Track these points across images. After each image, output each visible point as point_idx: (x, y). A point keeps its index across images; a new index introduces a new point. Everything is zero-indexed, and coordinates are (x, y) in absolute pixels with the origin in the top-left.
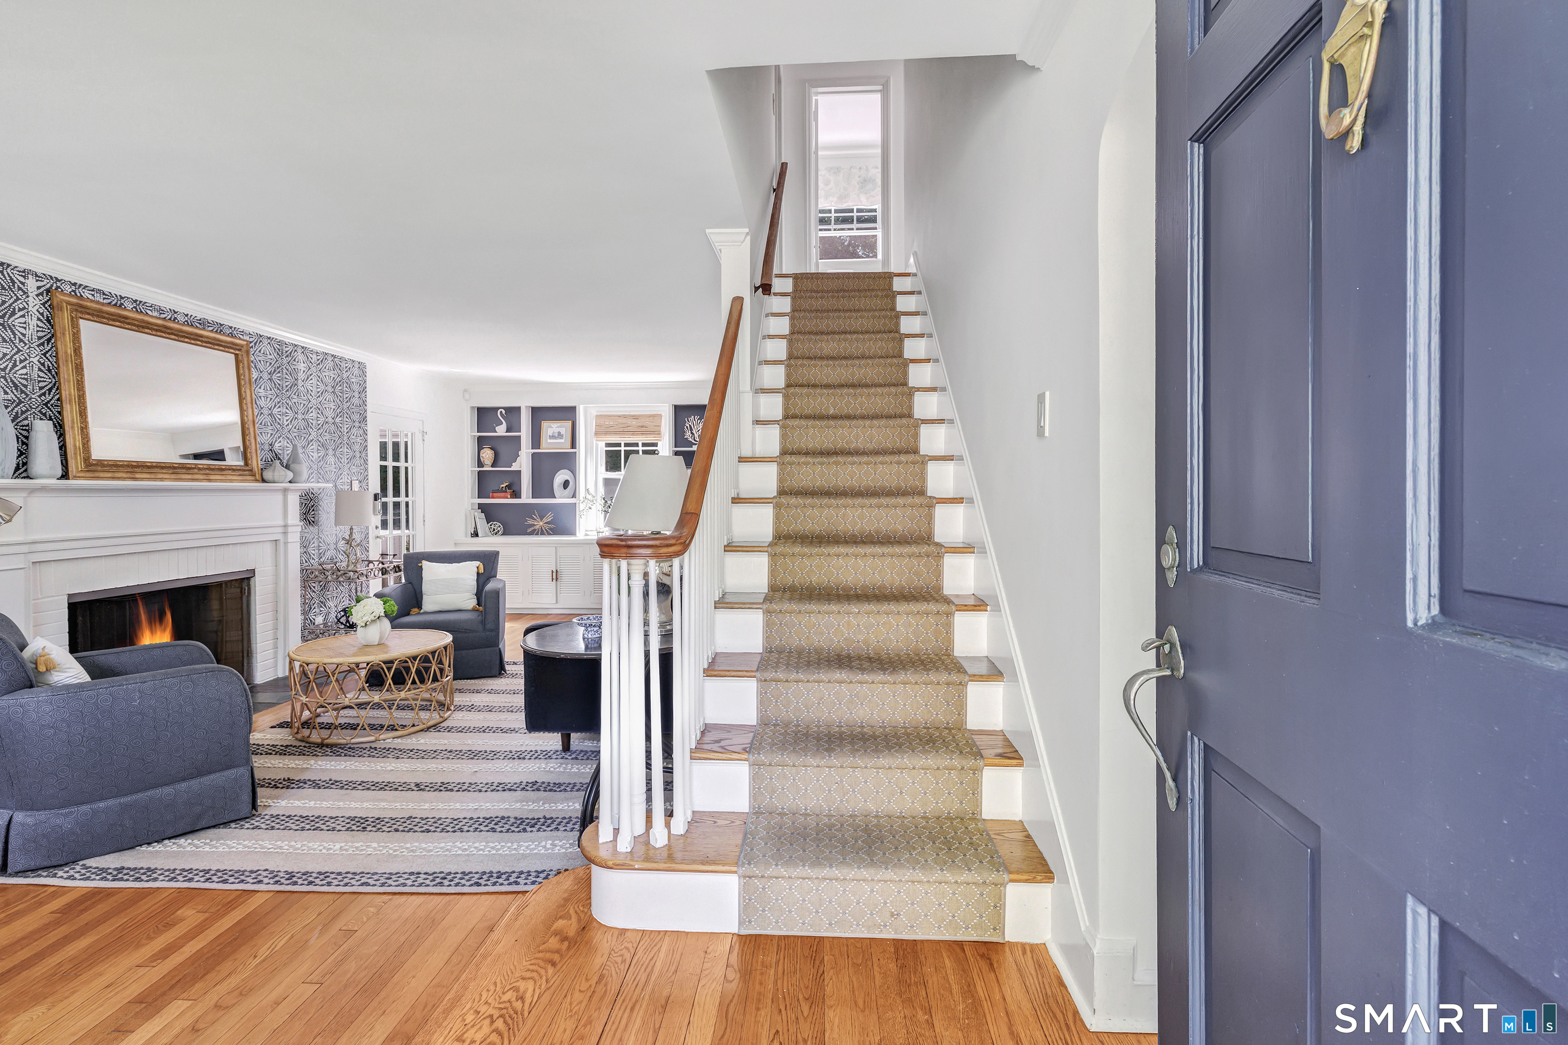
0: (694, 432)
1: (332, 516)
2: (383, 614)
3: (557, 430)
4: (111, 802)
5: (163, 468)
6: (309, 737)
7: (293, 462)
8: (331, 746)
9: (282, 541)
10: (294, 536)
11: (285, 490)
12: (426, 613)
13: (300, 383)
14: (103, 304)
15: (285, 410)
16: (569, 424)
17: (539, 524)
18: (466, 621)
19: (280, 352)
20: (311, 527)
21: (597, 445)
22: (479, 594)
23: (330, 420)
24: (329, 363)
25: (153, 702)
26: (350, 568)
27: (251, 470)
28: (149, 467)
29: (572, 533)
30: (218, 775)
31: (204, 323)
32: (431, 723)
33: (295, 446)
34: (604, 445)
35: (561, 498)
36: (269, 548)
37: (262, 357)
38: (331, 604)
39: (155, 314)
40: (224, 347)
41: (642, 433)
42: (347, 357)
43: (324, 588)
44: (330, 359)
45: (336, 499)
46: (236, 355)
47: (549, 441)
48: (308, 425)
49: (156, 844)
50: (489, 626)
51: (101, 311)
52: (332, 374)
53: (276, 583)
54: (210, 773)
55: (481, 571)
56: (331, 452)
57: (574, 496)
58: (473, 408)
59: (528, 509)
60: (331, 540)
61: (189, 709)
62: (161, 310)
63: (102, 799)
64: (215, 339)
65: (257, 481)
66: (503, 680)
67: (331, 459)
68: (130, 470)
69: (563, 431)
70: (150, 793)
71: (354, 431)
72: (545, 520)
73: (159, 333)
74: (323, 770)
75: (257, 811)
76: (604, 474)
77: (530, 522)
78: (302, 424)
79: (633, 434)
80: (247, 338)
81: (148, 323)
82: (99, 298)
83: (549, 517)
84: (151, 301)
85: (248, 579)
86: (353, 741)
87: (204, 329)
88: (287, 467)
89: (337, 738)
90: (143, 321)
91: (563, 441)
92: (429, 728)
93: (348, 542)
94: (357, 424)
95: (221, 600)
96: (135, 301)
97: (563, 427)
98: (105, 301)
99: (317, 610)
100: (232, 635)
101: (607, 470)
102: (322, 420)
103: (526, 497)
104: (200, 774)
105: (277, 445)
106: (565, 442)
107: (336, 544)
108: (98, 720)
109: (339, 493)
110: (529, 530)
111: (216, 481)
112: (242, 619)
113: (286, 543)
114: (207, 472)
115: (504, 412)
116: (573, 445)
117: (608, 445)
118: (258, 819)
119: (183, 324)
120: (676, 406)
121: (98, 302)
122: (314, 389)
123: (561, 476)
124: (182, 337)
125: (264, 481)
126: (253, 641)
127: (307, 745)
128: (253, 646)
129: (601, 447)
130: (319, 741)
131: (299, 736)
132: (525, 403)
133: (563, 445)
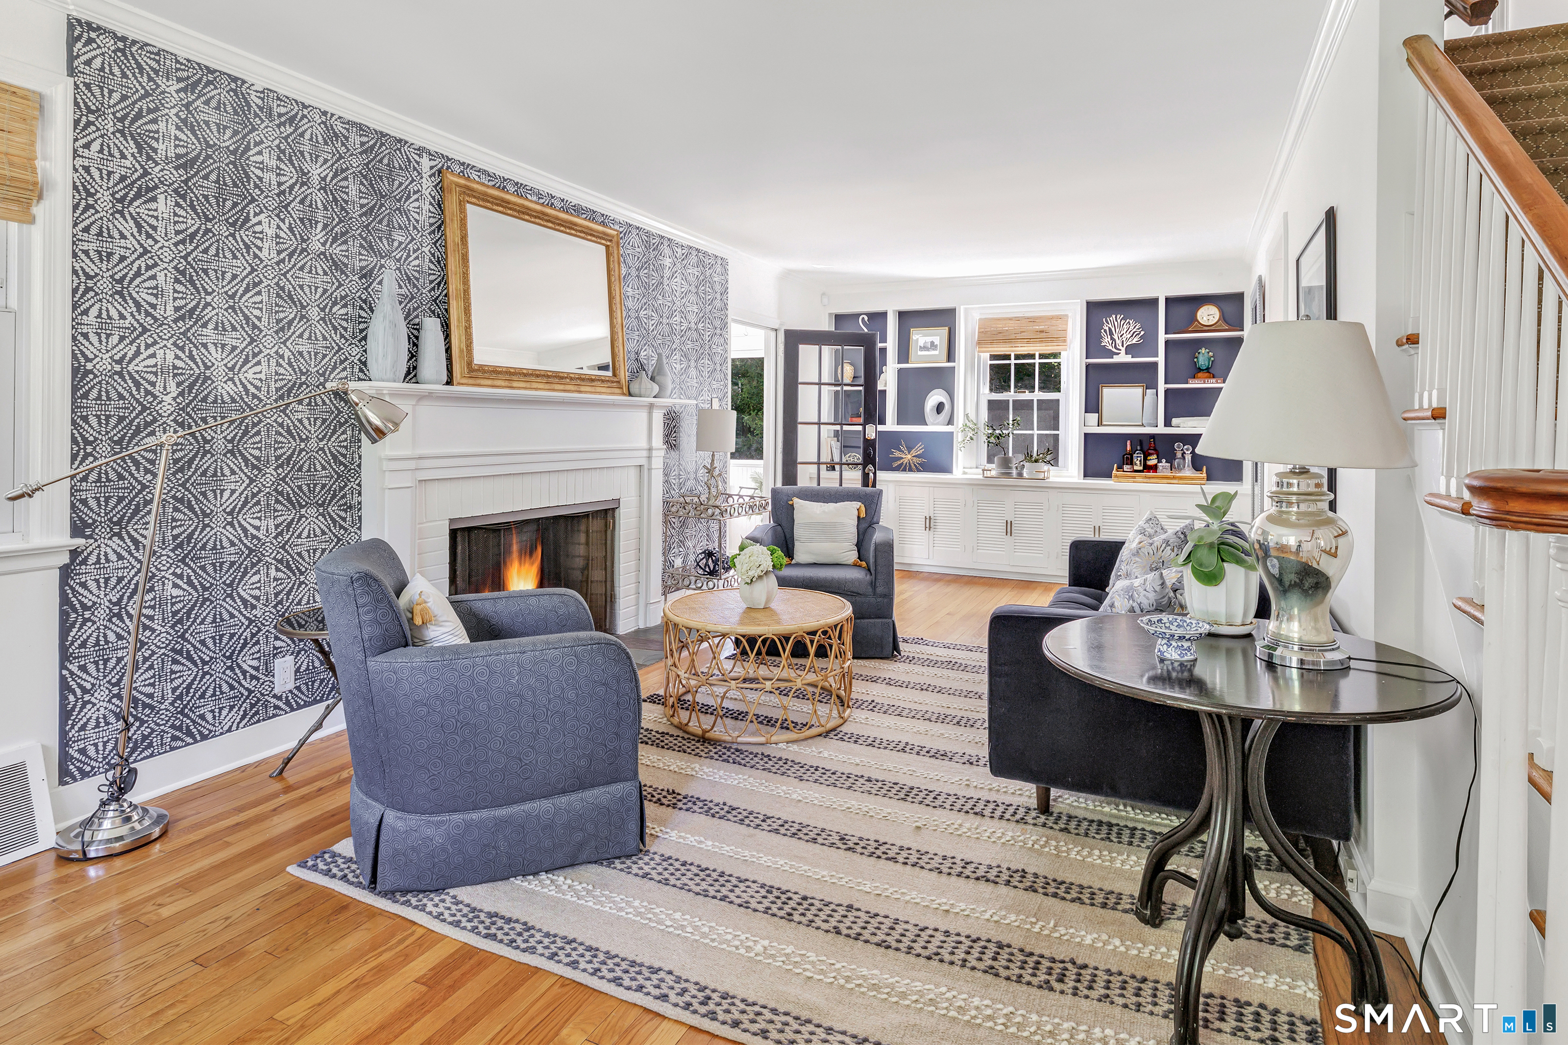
0: (1116, 337)
1: (694, 439)
2: (771, 569)
3: (929, 339)
4: (485, 814)
5: (538, 376)
6: (687, 725)
7: (658, 374)
8: (714, 742)
9: (646, 467)
10: (658, 463)
11: (651, 406)
12: (798, 565)
13: (666, 282)
14: (488, 186)
15: (651, 313)
16: (944, 331)
17: (907, 457)
18: (852, 581)
19: (647, 245)
20: (673, 453)
21: (979, 358)
22: (860, 545)
23: (693, 325)
24: (693, 259)
25: (532, 681)
26: (711, 503)
27: (619, 382)
28: (525, 375)
29: (947, 470)
30: (602, 789)
31: (578, 210)
32: (830, 725)
33: (660, 355)
34: (988, 355)
35: (934, 426)
36: (633, 473)
37: (633, 248)
38: (690, 544)
39: (535, 198)
40: (597, 237)
41: (1041, 341)
42: (710, 252)
43: (684, 524)
44: (694, 253)
45: (698, 420)
46: (607, 247)
47: (920, 353)
48: (672, 332)
49: (531, 877)
50: (880, 590)
51: (486, 194)
52: (695, 271)
53: (640, 517)
54: (593, 786)
55: (863, 515)
56: (693, 364)
57: (950, 422)
58: (830, 314)
59: (893, 440)
60: (691, 467)
61: (571, 695)
62: (539, 195)
63: (475, 808)
64: (588, 228)
65: (624, 394)
66: (898, 664)
67: (693, 372)
68: (508, 377)
69: (937, 340)
70: (527, 806)
71: (715, 339)
72: (914, 453)
73: (537, 221)
74: (714, 784)
75: (644, 845)
76: (986, 394)
77: (897, 454)
78: (667, 329)
79: (1028, 342)
80: (617, 227)
81: (528, 208)
82: (484, 179)
83: (919, 449)
84: (531, 184)
85: (613, 510)
86: (740, 739)
87: (578, 216)
88: (653, 379)
89: (723, 730)
90: (523, 206)
91: (936, 352)
92: (828, 732)
93: (710, 471)
94: (718, 331)
95: (587, 532)
96: (517, 184)
97: (938, 336)
98: (491, 183)
99: (676, 550)
100: (597, 575)
101: (991, 390)
102: (685, 325)
103: (891, 425)
104: (582, 786)
105: (643, 354)
106: (941, 352)
107: (696, 473)
108: (474, 700)
109: (701, 413)
110: (895, 465)
111: (586, 392)
112: (605, 557)
113: (650, 469)
114: (579, 382)
115: (866, 318)
116: (950, 356)
117: (993, 357)
118: (646, 859)
119: (559, 210)
120: (1088, 303)
121: (483, 184)
122: (678, 289)
123: (935, 397)
124: (559, 224)
125: (630, 395)
126: (616, 584)
127: (686, 736)
128: (617, 589)
129: (985, 359)
130: (700, 732)
131: (676, 720)
132: (891, 307)
133: (935, 358)
